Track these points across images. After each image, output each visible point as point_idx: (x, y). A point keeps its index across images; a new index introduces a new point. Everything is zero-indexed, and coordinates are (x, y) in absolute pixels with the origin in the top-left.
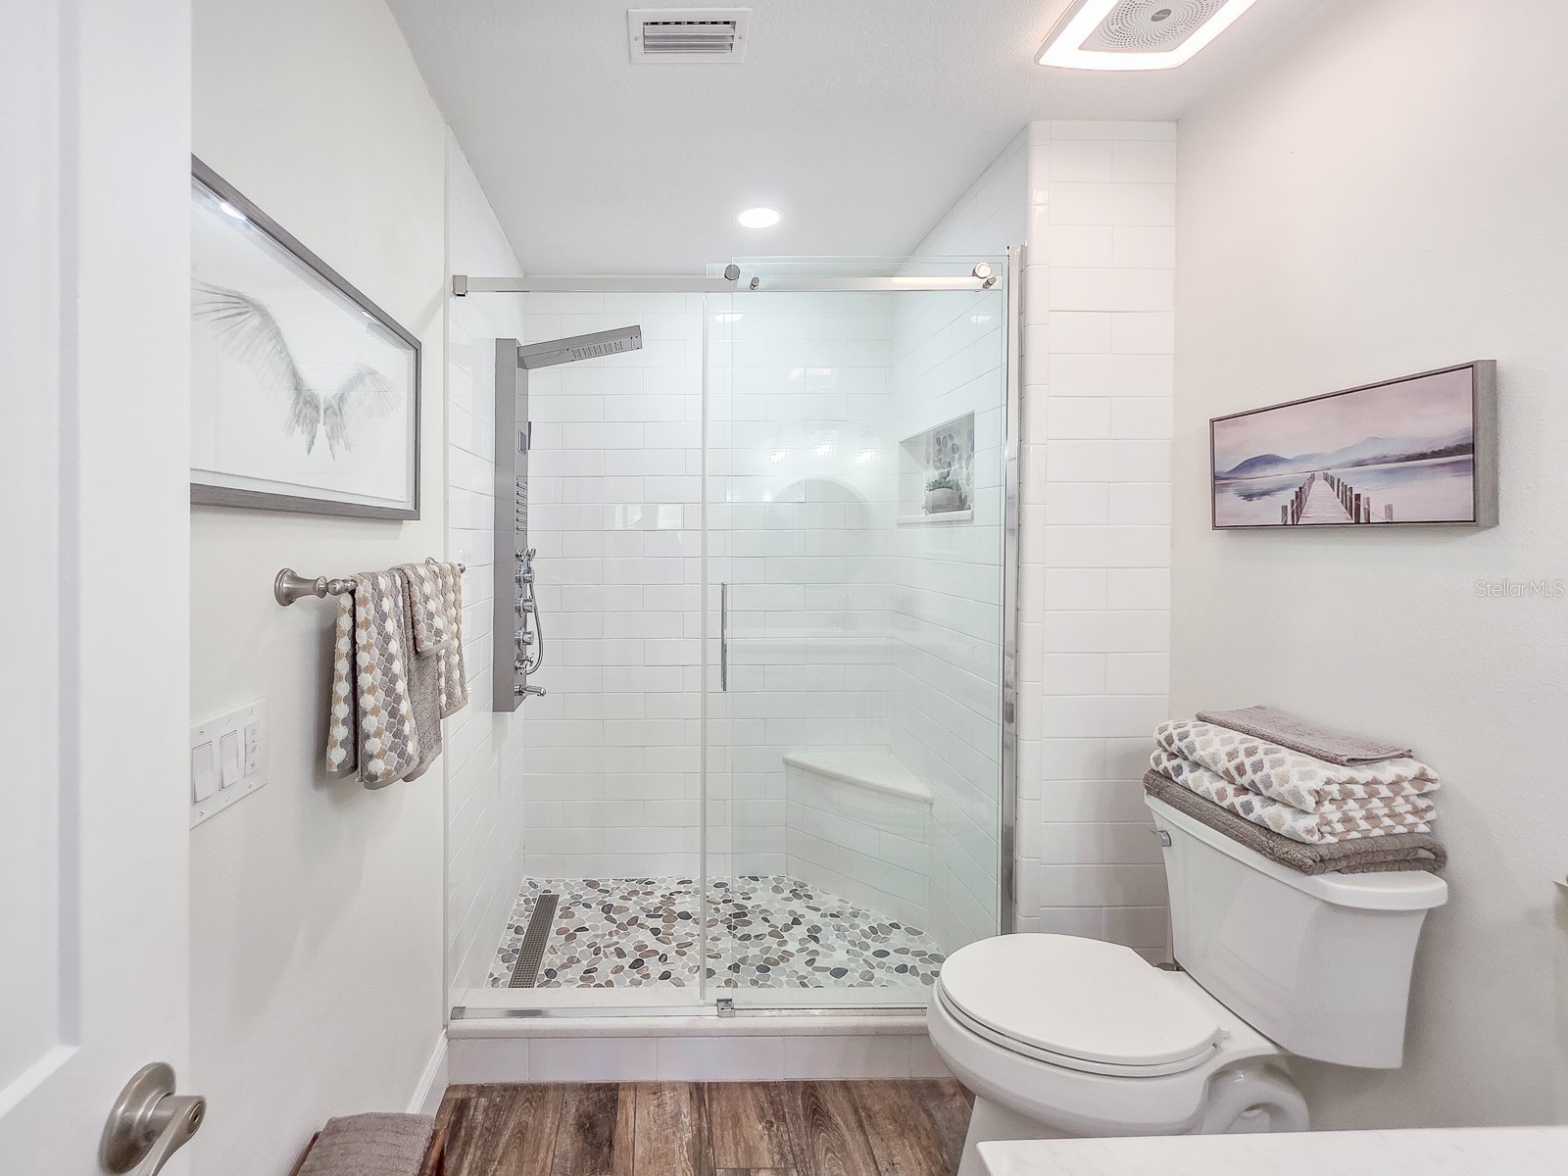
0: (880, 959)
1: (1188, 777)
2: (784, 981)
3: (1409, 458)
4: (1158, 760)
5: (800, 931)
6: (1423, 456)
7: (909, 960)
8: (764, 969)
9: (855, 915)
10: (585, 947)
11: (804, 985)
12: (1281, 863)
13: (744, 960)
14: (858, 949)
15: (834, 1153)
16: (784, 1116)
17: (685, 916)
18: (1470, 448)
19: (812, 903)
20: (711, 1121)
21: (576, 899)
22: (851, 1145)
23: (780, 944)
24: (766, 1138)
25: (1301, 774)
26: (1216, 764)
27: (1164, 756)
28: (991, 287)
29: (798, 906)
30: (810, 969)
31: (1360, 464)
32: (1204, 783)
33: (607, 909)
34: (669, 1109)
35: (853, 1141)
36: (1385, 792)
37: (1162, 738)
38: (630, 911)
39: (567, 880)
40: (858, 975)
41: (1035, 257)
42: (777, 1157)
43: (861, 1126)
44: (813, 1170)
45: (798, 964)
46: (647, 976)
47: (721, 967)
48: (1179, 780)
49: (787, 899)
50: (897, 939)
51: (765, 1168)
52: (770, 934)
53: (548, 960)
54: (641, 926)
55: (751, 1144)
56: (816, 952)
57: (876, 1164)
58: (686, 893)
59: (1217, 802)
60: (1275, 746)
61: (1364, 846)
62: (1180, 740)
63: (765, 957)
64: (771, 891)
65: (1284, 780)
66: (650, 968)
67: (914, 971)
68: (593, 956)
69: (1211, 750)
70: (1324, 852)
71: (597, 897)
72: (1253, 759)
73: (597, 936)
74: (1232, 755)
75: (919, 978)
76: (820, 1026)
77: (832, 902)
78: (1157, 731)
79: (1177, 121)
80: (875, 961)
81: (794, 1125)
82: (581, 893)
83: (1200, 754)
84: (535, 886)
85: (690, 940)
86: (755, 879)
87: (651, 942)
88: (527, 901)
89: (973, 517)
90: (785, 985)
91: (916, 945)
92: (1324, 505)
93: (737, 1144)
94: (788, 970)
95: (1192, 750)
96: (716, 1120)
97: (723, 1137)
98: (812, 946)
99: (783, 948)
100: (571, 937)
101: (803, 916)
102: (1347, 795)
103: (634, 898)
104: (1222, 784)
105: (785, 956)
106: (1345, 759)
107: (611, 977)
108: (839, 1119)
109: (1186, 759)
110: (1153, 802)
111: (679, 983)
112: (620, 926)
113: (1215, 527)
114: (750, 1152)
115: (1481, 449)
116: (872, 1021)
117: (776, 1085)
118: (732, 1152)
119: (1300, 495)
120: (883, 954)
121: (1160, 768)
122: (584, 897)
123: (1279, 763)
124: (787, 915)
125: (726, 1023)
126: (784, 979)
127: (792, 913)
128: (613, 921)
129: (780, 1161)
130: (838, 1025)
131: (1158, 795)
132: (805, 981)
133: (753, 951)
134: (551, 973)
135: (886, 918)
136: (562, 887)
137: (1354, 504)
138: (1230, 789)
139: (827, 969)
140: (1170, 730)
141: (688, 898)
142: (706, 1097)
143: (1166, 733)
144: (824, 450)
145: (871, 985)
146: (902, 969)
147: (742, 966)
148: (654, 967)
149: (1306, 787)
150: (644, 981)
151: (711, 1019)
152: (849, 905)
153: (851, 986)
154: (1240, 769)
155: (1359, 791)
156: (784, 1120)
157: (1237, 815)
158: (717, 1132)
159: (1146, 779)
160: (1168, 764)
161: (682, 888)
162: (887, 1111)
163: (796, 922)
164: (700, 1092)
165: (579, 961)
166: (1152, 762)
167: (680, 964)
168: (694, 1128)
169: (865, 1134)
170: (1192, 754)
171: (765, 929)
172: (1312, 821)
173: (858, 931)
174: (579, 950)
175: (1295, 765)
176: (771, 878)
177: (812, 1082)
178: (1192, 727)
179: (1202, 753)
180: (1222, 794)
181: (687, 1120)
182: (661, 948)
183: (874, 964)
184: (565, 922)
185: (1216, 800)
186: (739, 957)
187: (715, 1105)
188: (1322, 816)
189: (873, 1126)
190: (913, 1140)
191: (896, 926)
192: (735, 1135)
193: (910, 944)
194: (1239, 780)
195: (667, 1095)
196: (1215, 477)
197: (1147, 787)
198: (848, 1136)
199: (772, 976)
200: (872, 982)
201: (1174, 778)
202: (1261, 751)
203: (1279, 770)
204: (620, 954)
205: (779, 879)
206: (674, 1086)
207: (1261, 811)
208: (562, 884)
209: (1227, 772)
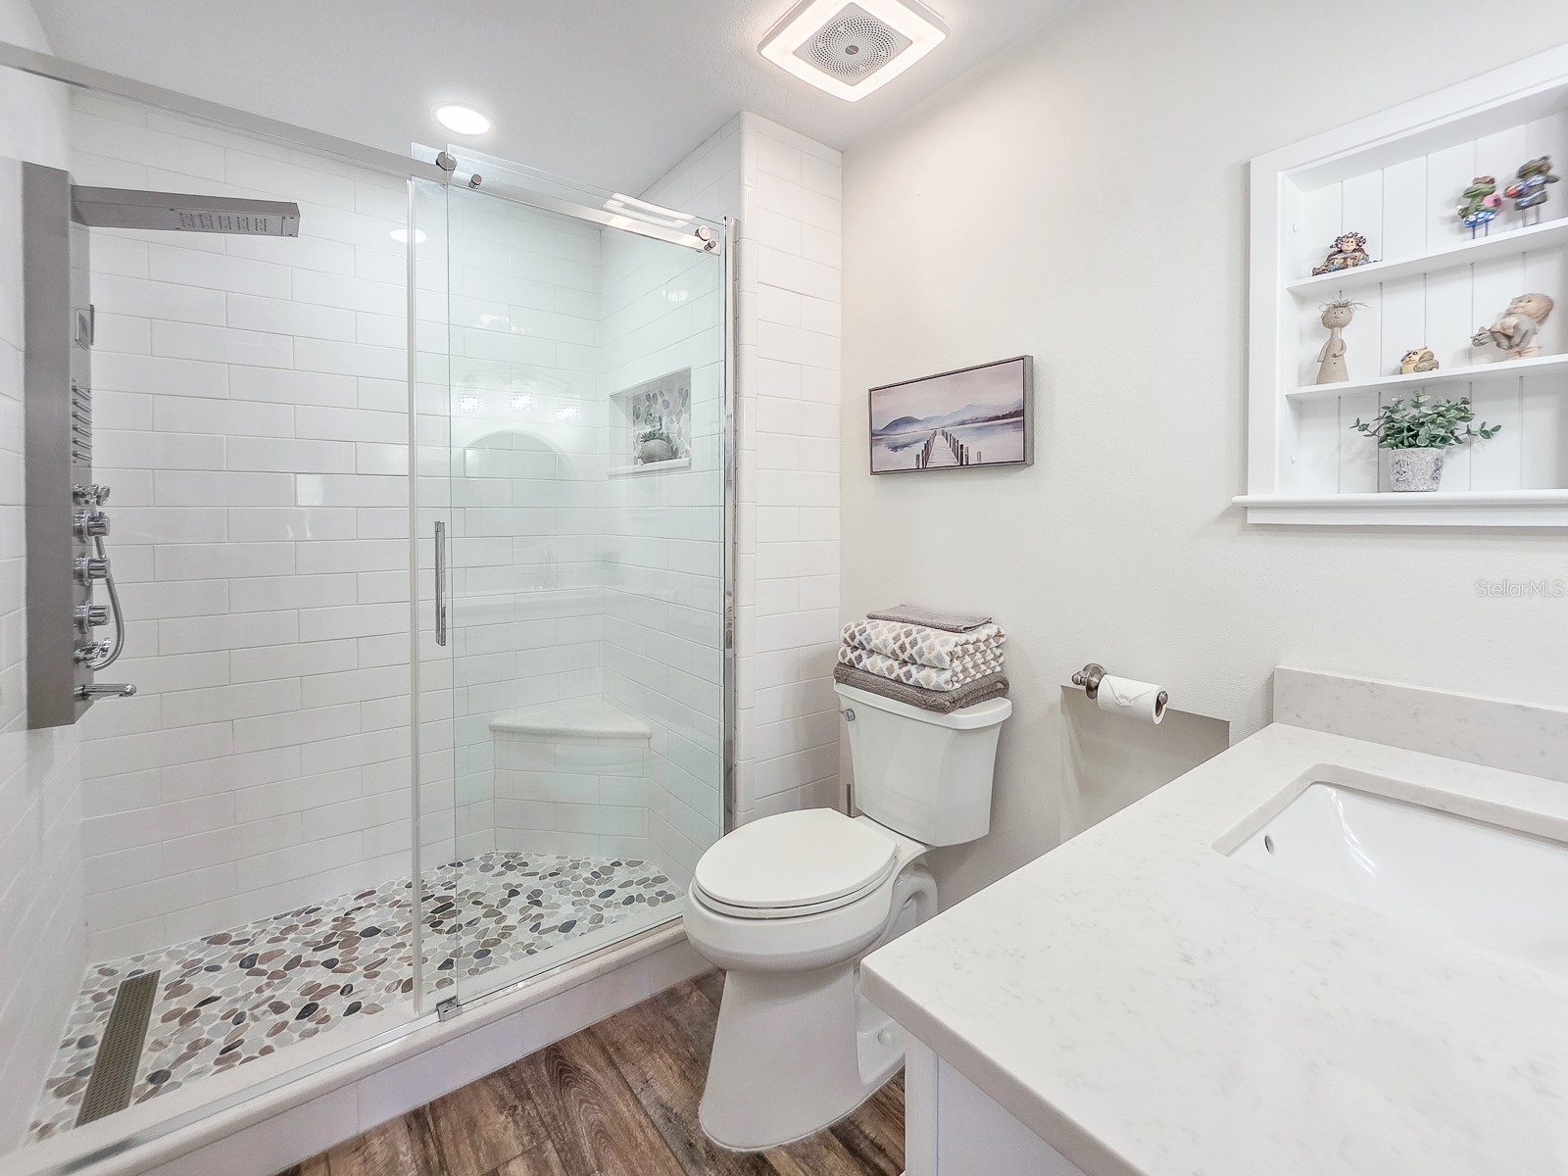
0: (606, 900)
1: (867, 662)
2: (508, 957)
3: (991, 419)
4: (844, 655)
5: (521, 900)
6: (998, 418)
7: (633, 891)
8: (483, 954)
9: (575, 867)
10: (218, 1021)
11: (531, 952)
12: (930, 710)
13: (457, 953)
14: (583, 897)
15: (588, 1102)
16: (528, 1093)
17: (372, 932)
18: (1020, 413)
19: (528, 870)
20: (440, 1142)
21: (192, 967)
22: (604, 1086)
23: (498, 922)
24: (511, 1125)
25: (940, 644)
26: (886, 647)
27: (849, 650)
28: (712, 250)
29: (513, 878)
30: (536, 934)
31: (963, 423)
32: (877, 664)
33: (248, 963)
34: (379, 1158)
35: (605, 1080)
36: (983, 648)
37: (847, 636)
38: (288, 953)
39: (173, 947)
40: (587, 922)
41: (747, 231)
42: (526, 1139)
43: (611, 1063)
44: (569, 1130)
45: (523, 934)
46: (327, 1019)
47: (431, 971)
48: (860, 666)
49: (500, 874)
50: (620, 875)
51: (515, 1158)
52: (485, 916)
53: (148, 1062)
54: (308, 964)
55: (494, 1141)
56: (541, 916)
57: (630, 1089)
58: (368, 906)
59: (887, 676)
60: (921, 627)
61: (974, 686)
62: (861, 635)
63: (482, 941)
64: (479, 872)
65: (931, 648)
66: (329, 1008)
67: (640, 898)
68: (234, 1027)
69: (882, 638)
70: (955, 695)
71: (230, 952)
72: (910, 638)
73: (236, 1001)
74: (896, 639)
75: (645, 904)
76: (561, 983)
77: (550, 862)
78: (843, 631)
79: (843, 152)
80: (601, 903)
81: (541, 1097)
82: (200, 956)
83: (876, 642)
84: (112, 972)
85: (382, 956)
86: (460, 865)
87: (324, 977)
88: (98, 998)
89: (690, 464)
90: (511, 961)
91: (638, 874)
92: (942, 454)
93: (476, 1149)
94: (511, 945)
95: (869, 640)
96: (447, 1138)
97: (458, 1152)
98: (535, 910)
99: (502, 925)
100: (188, 1018)
101: (521, 885)
102: (965, 652)
103: (291, 936)
104: (890, 662)
105: (506, 932)
106: (962, 628)
107: (268, 1042)
108: (588, 1066)
109: (864, 649)
110: (842, 689)
111: (374, 1009)
112: (274, 975)
113: (873, 473)
114: (494, 1149)
115: (1027, 413)
116: (614, 956)
117: (514, 1066)
118: (473, 1161)
119: (927, 446)
120: (611, 892)
121: (846, 661)
122: (206, 960)
123: (927, 637)
124: (502, 890)
125: (452, 1024)
126: (508, 955)
127: (505, 886)
128: (262, 973)
129: (531, 1141)
130: (577, 976)
131: (845, 682)
132: (532, 948)
133: (467, 940)
134: (158, 1078)
135: (607, 859)
136: (164, 957)
137: (959, 451)
138: (896, 664)
139: (555, 927)
140: (853, 628)
141: (372, 912)
142: (430, 1120)
143: (850, 631)
144: (523, 401)
145: (602, 926)
146: (629, 900)
147: (455, 959)
148: (333, 1005)
149: (944, 650)
150: (321, 1026)
151: (430, 1026)
152: (568, 859)
153: (582, 934)
154: (903, 648)
155: (970, 647)
156: (529, 1097)
157: (902, 683)
158: (449, 1151)
159: (836, 671)
160: (851, 656)
161: (362, 902)
162: (634, 1037)
163: (514, 893)
164: (419, 1121)
165: (208, 1042)
166: (840, 657)
167: (373, 988)
168: (419, 1162)
169: (616, 1068)
170: (869, 644)
171: (480, 911)
172: (947, 675)
173: (581, 880)
174: (206, 1028)
175: (936, 637)
176: (477, 858)
177: (553, 1045)
178: (866, 624)
179: (877, 641)
180: (890, 669)
181: (409, 1158)
182: (341, 980)
183: (602, 906)
184: (174, 1004)
185: (887, 675)
186: (450, 952)
187: (442, 1123)
188: (953, 671)
189: (622, 1056)
190: (662, 1051)
191: (619, 864)
192: (473, 1143)
193: (632, 876)
194: (902, 656)
195: (376, 1145)
196: (872, 434)
197: (836, 678)
198: (599, 1078)
199: (494, 957)
200: (602, 923)
201: (856, 666)
202: (914, 632)
203: (928, 642)
204: (279, 1008)
205: (488, 857)
206: (382, 1130)
207: (919, 676)
208: (163, 955)
209: (894, 653)
